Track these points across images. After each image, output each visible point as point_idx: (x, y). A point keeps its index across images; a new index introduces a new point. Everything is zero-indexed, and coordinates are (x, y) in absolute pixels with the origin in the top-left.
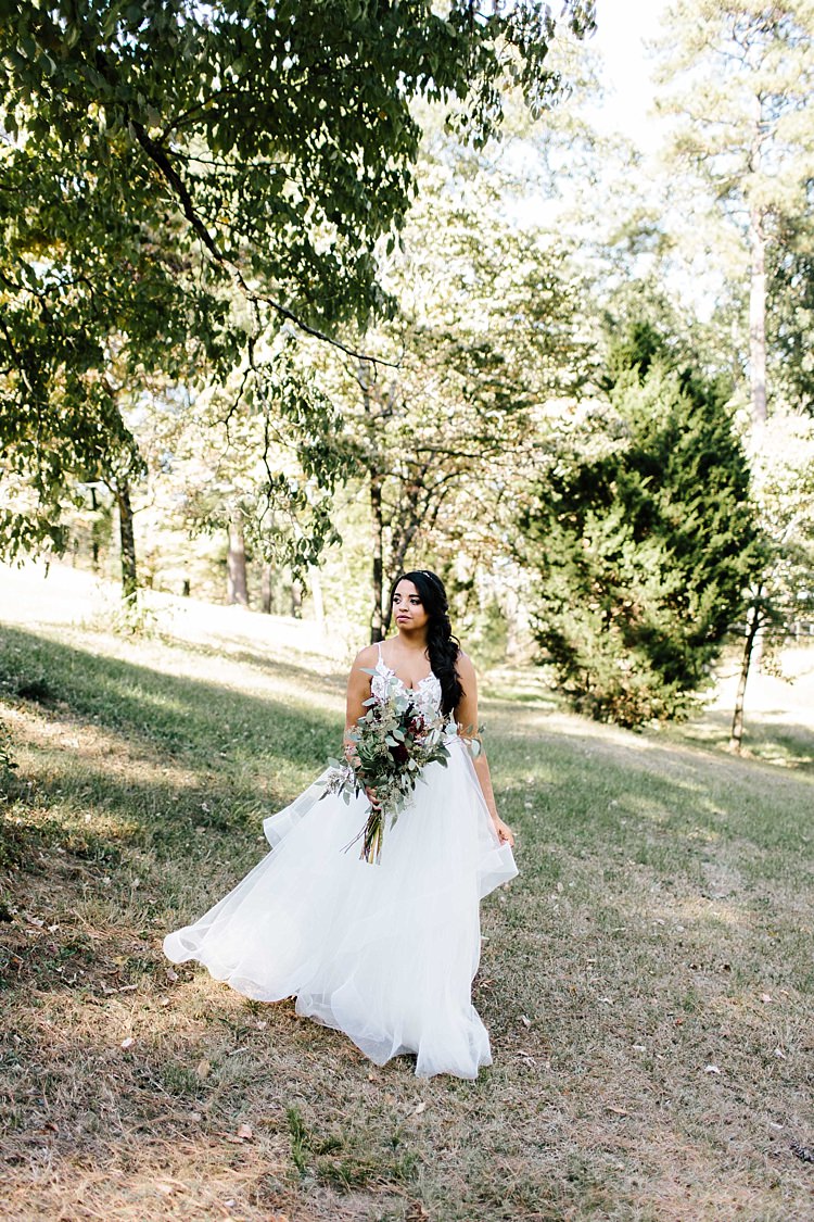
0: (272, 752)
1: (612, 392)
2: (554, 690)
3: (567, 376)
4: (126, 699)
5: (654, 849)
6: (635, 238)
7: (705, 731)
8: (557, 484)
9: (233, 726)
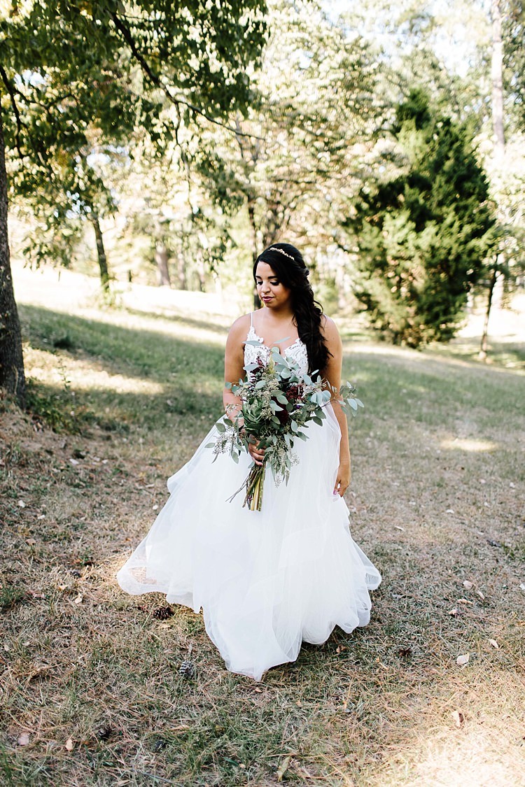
0: (202, 372)
1: (398, 135)
2: (367, 329)
3: (371, 126)
4: (114, 346)
5: (427, 414)
6: (414, 21)
7: (466, 349)
8: (365, 197)
9: (177, 359)
